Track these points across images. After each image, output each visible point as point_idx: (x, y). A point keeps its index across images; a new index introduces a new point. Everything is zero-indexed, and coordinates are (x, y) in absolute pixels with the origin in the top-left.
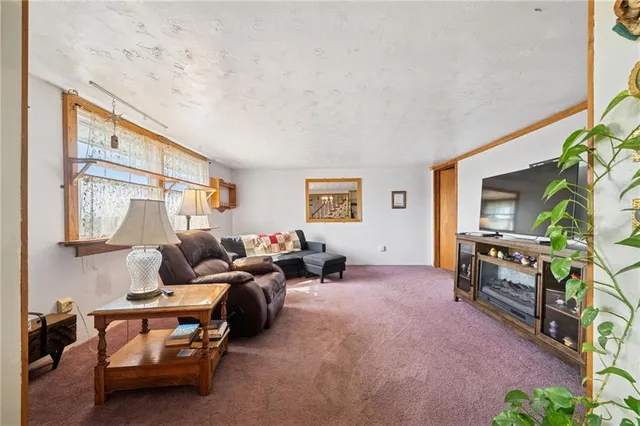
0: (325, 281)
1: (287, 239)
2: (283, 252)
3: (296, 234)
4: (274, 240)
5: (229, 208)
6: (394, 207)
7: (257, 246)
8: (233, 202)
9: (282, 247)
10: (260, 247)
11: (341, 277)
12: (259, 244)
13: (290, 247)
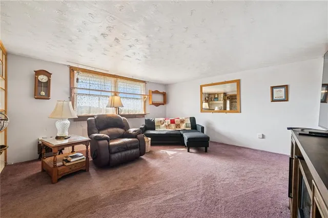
0: (191, 150)
1: (182, 122)
2: (177, 129)
3: (189, 120)
4: (173, 122)
5: (163, 104)
6: (273, 101)
7: (162, 124)
8: (165, 102)
9: (178, 126)
10: (163, 125)
11: (206, 151)
12: (163, 123)
13: (183, 127)
